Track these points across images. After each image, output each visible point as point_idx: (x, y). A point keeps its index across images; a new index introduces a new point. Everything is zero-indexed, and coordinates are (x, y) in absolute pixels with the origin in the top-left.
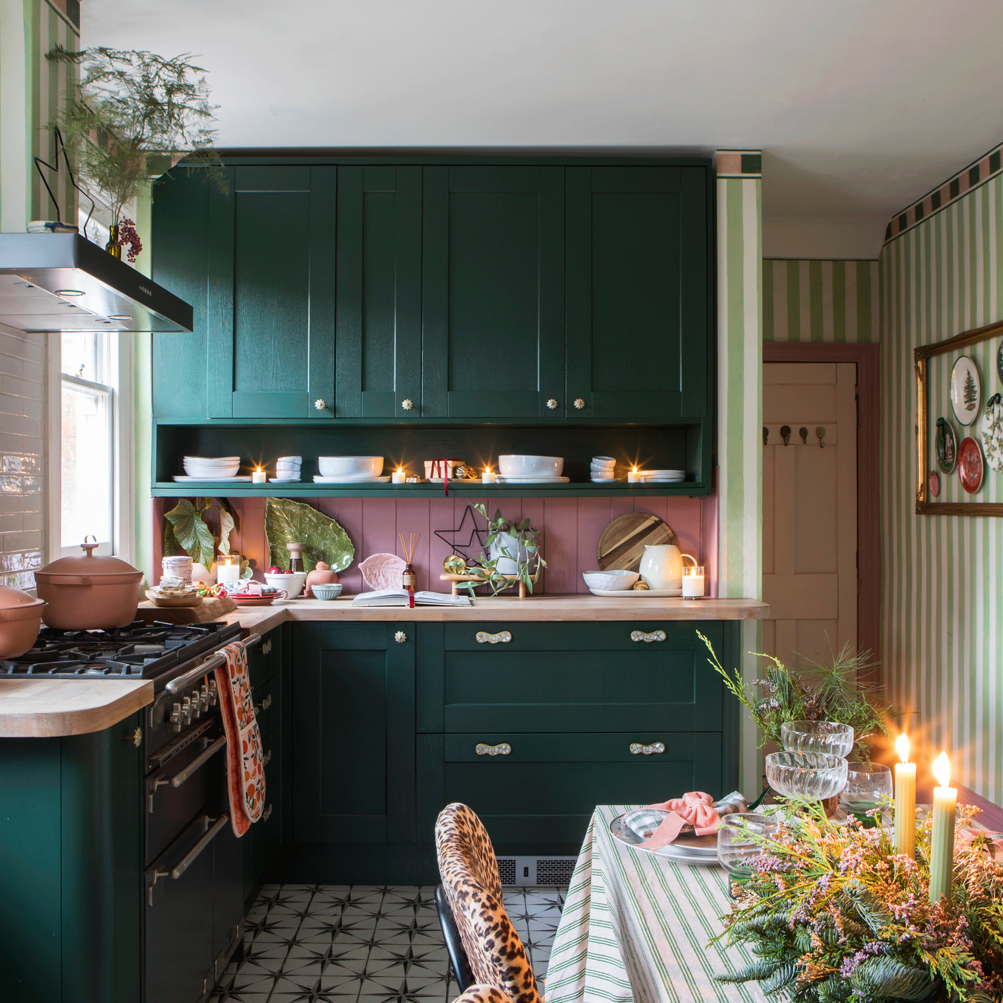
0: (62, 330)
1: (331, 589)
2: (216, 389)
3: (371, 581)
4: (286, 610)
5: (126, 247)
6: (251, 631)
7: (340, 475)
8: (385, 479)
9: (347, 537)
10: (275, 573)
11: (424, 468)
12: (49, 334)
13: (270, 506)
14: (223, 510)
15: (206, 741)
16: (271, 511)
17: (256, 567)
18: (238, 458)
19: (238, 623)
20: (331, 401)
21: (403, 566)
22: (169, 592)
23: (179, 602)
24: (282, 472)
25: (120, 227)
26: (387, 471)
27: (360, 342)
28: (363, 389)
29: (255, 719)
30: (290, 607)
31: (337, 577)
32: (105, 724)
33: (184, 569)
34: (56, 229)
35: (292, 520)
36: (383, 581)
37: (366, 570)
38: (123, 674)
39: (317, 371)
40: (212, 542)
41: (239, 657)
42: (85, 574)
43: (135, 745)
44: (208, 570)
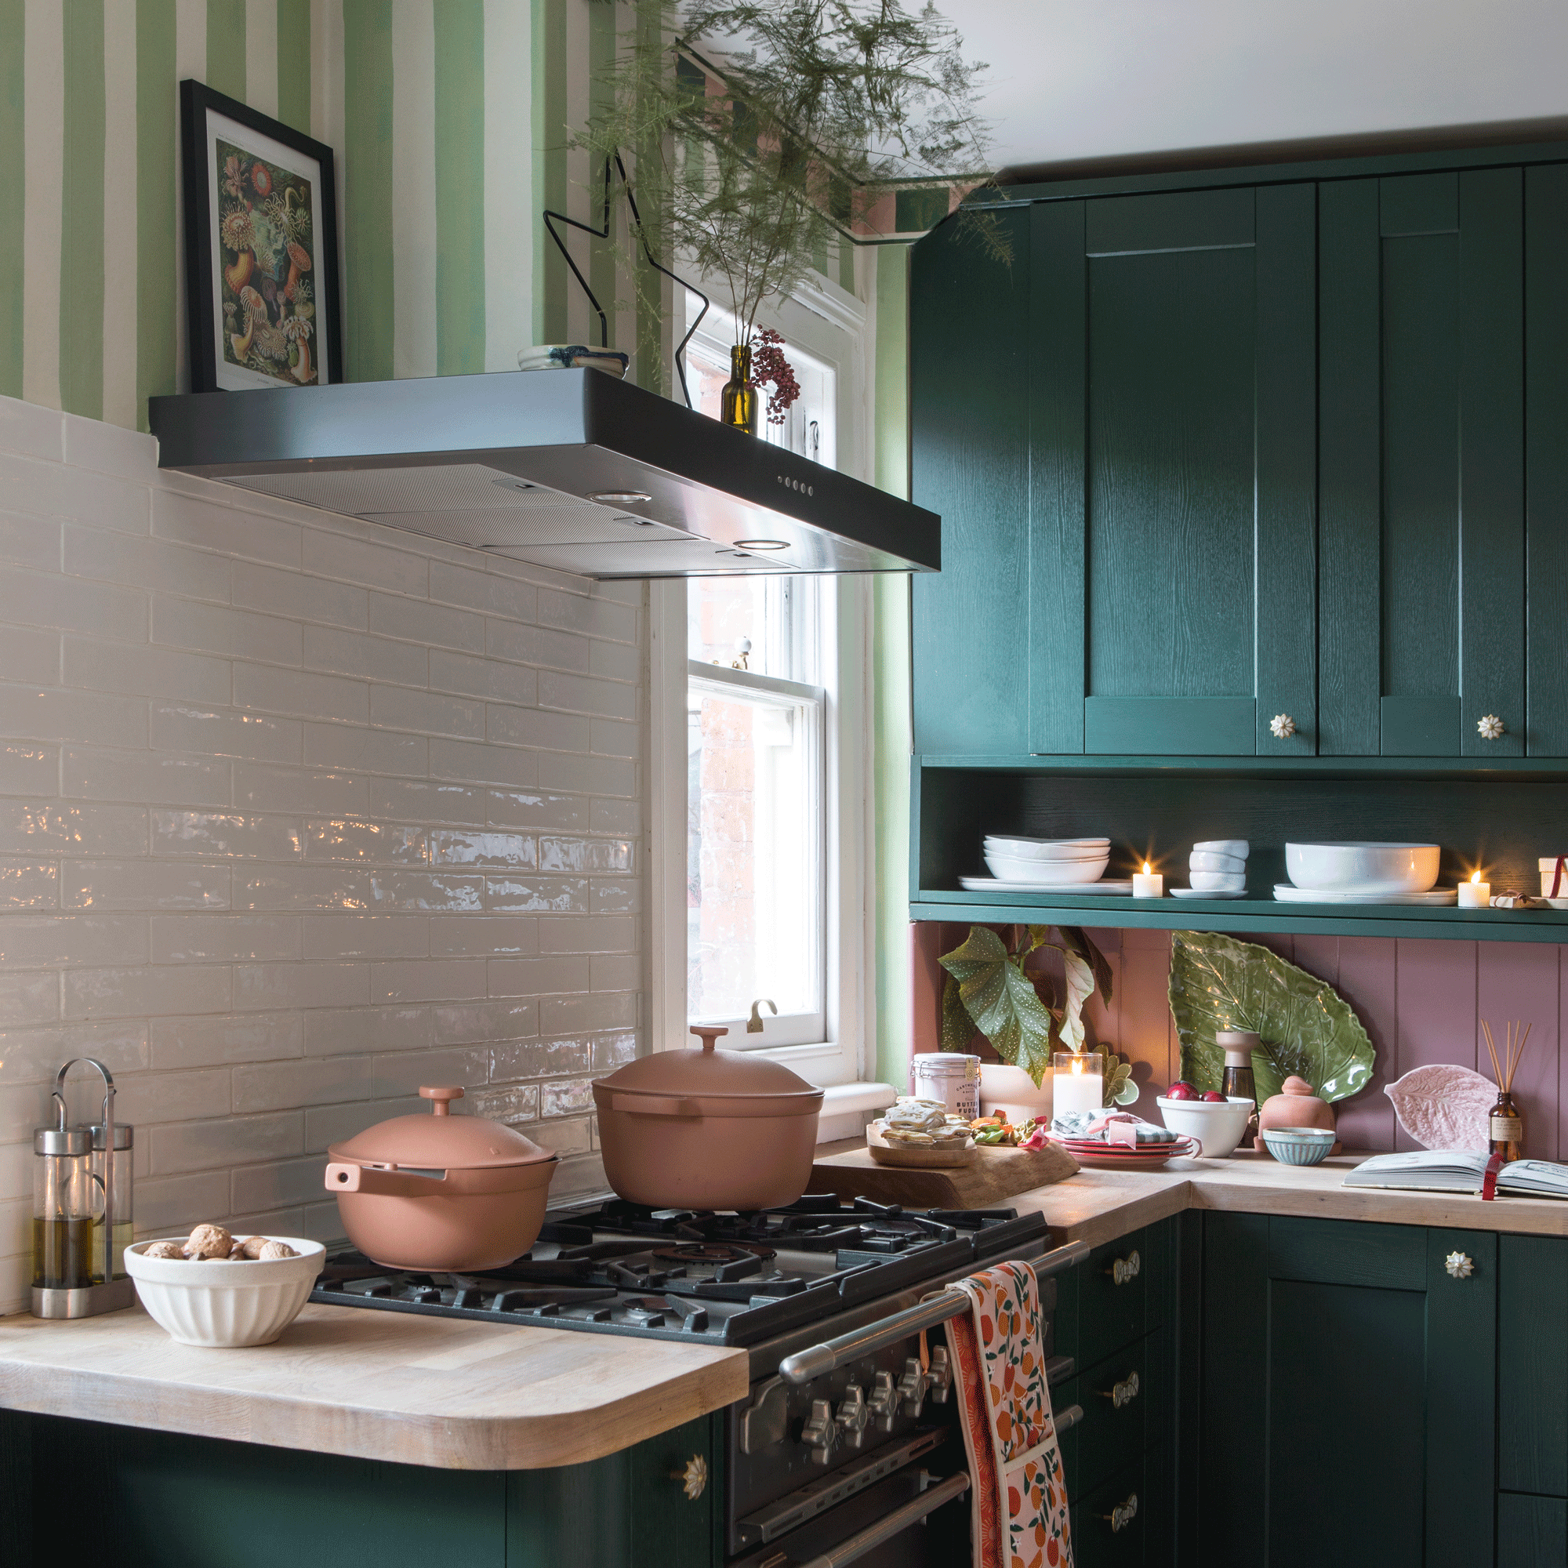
0: (689, 573)
1: (1309, 1140)
2: (1047, 691)
3: (1414, 1126)
4: (1190, 1183)
5: (766, 392)
6: (1070, 1234)
7: (1333, 885)
8: (1441, 897)
9: (1358, 1023)
10: (1180, 1098)
11: (1540, 874)
12: (653, 582)
13: (1181, 947)
14: (1070, 952)
15: (925, 1478)
16: (1182, 961)
17: (1150, 1080)
18: (1106, 841)
19: (1040, 1215)
20: (1308, 720)
21: (1490, 1094)
22: (901, 1133)
23: (921, 1158)
24: (1202, 874)
25: (755, 349)
26: (1448, 877)
27: (1376, 585)
28: (1384, 691)
29: (1054, 1437)
30: (1200, 1178)
31: (1333, 1112)
32: (592, 1449)
33: (960, 1082)
34: (573, 362)
35: (1231, 982)
36: (1444, 1127)
37: (1403, 1099)
38: (687, 1329)
39: (1275, 650)
40: (1046, 1022)
41: (1012, 1296)
42: (689, 1093)
43: (688, 1494)
44: (1036, 1082)
